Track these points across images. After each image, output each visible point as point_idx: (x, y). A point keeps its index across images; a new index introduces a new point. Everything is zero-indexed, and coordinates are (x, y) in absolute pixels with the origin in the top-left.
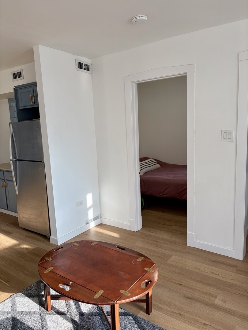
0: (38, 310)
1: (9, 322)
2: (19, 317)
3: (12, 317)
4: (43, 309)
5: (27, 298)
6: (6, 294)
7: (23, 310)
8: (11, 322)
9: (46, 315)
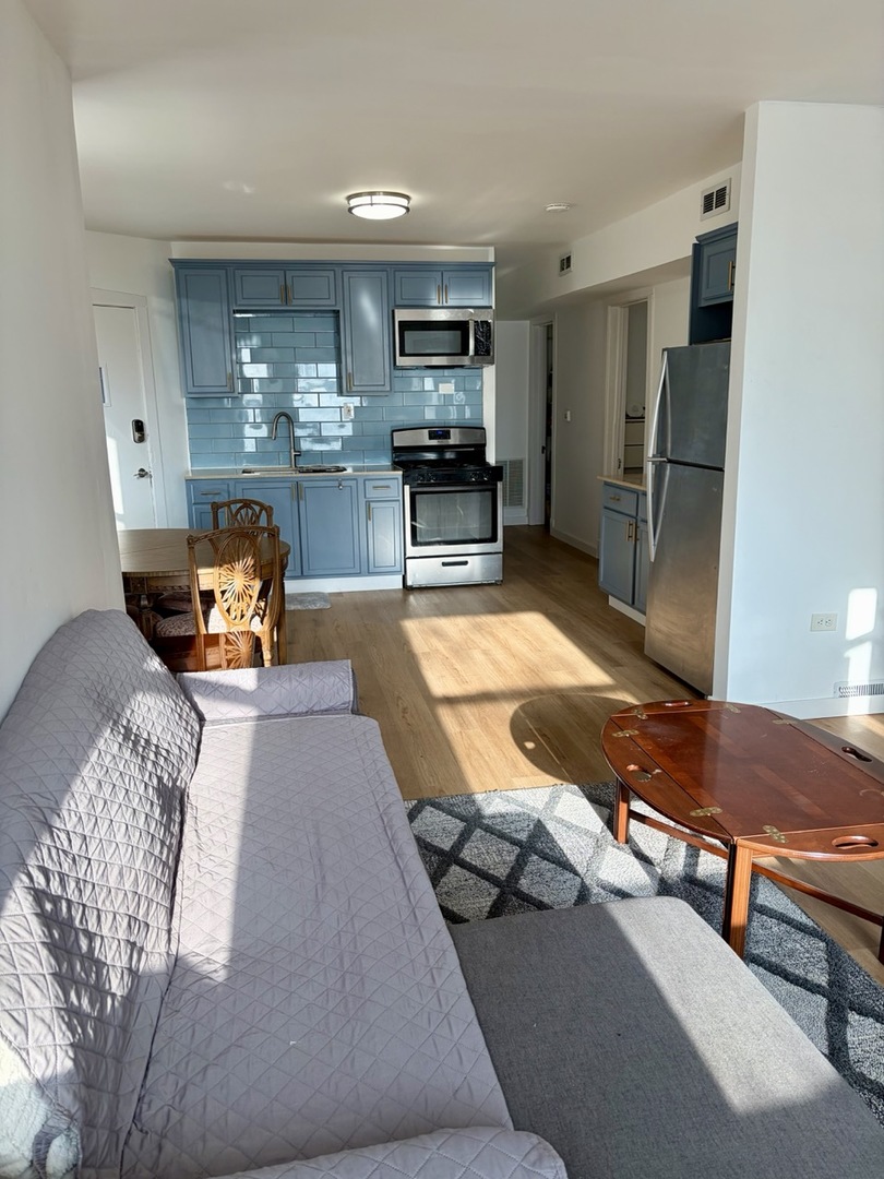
0: (599, 832)
1: (528, 825)
2: (550, 827)
3: (539, 821)
4: (609, 833)
5: (585, 801)
6: (548, 777)
7: (566, 818)
8: (532, 827)
9: (610, 848)
